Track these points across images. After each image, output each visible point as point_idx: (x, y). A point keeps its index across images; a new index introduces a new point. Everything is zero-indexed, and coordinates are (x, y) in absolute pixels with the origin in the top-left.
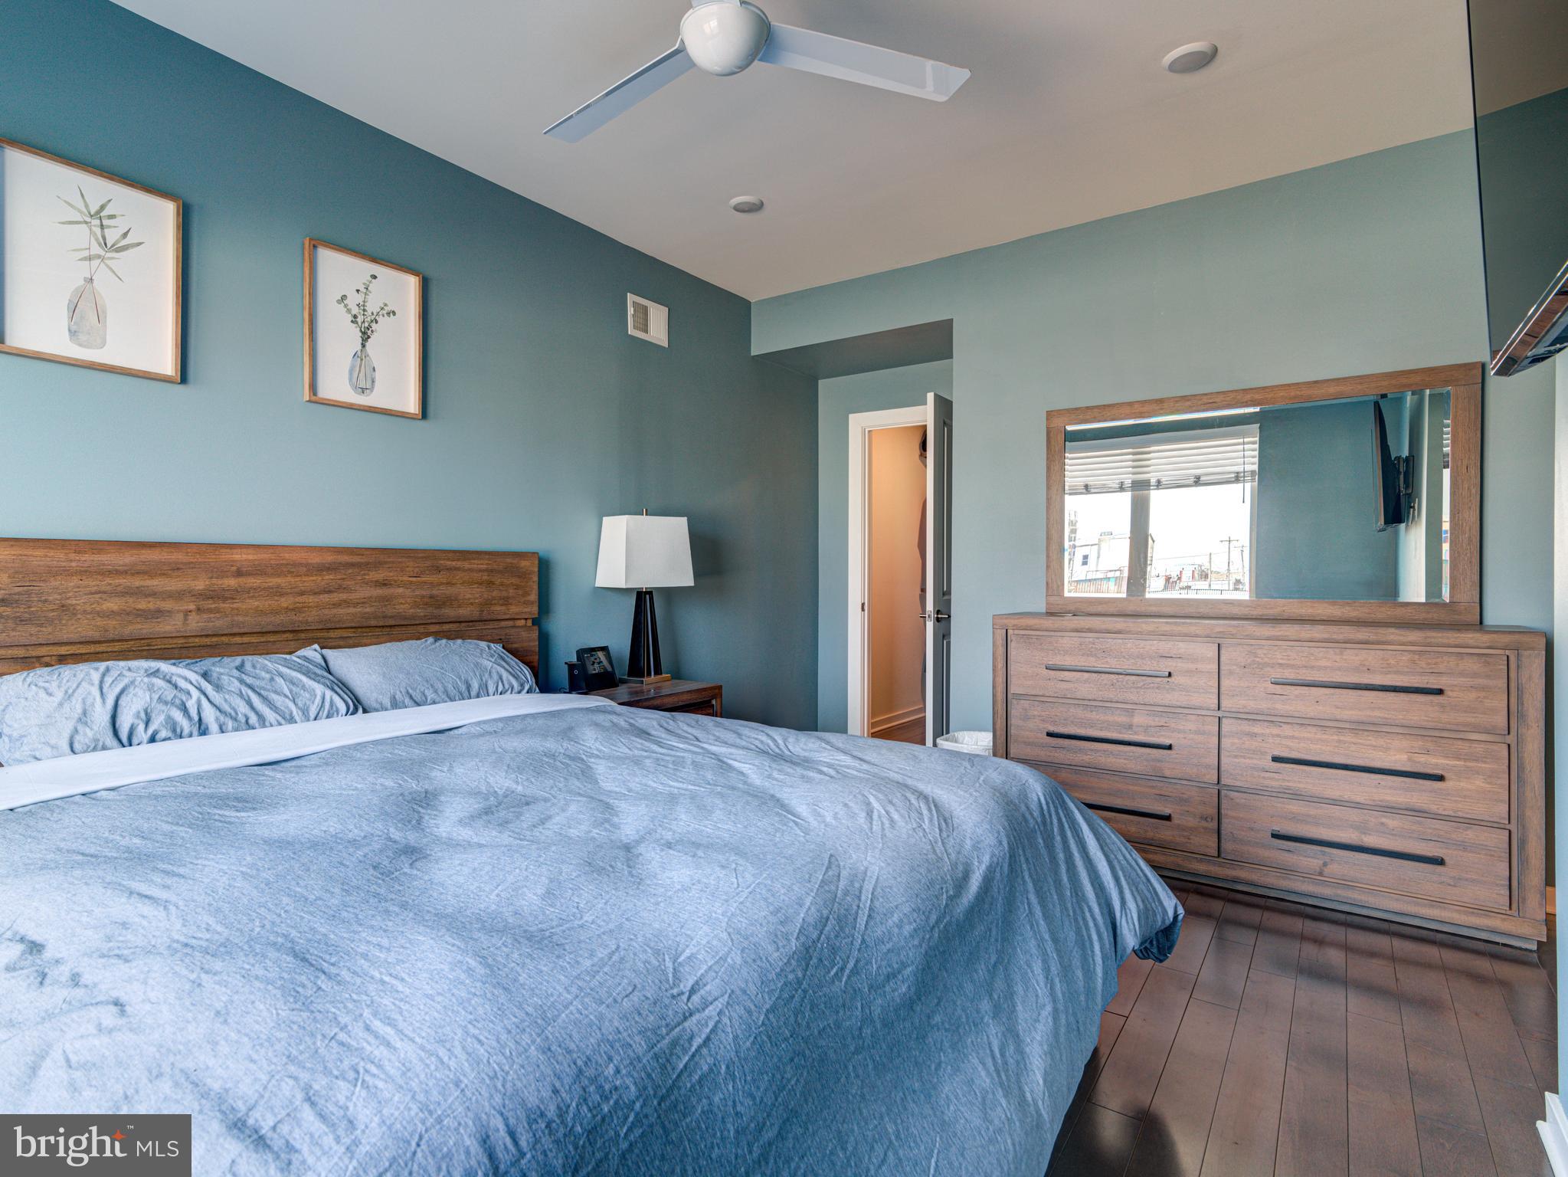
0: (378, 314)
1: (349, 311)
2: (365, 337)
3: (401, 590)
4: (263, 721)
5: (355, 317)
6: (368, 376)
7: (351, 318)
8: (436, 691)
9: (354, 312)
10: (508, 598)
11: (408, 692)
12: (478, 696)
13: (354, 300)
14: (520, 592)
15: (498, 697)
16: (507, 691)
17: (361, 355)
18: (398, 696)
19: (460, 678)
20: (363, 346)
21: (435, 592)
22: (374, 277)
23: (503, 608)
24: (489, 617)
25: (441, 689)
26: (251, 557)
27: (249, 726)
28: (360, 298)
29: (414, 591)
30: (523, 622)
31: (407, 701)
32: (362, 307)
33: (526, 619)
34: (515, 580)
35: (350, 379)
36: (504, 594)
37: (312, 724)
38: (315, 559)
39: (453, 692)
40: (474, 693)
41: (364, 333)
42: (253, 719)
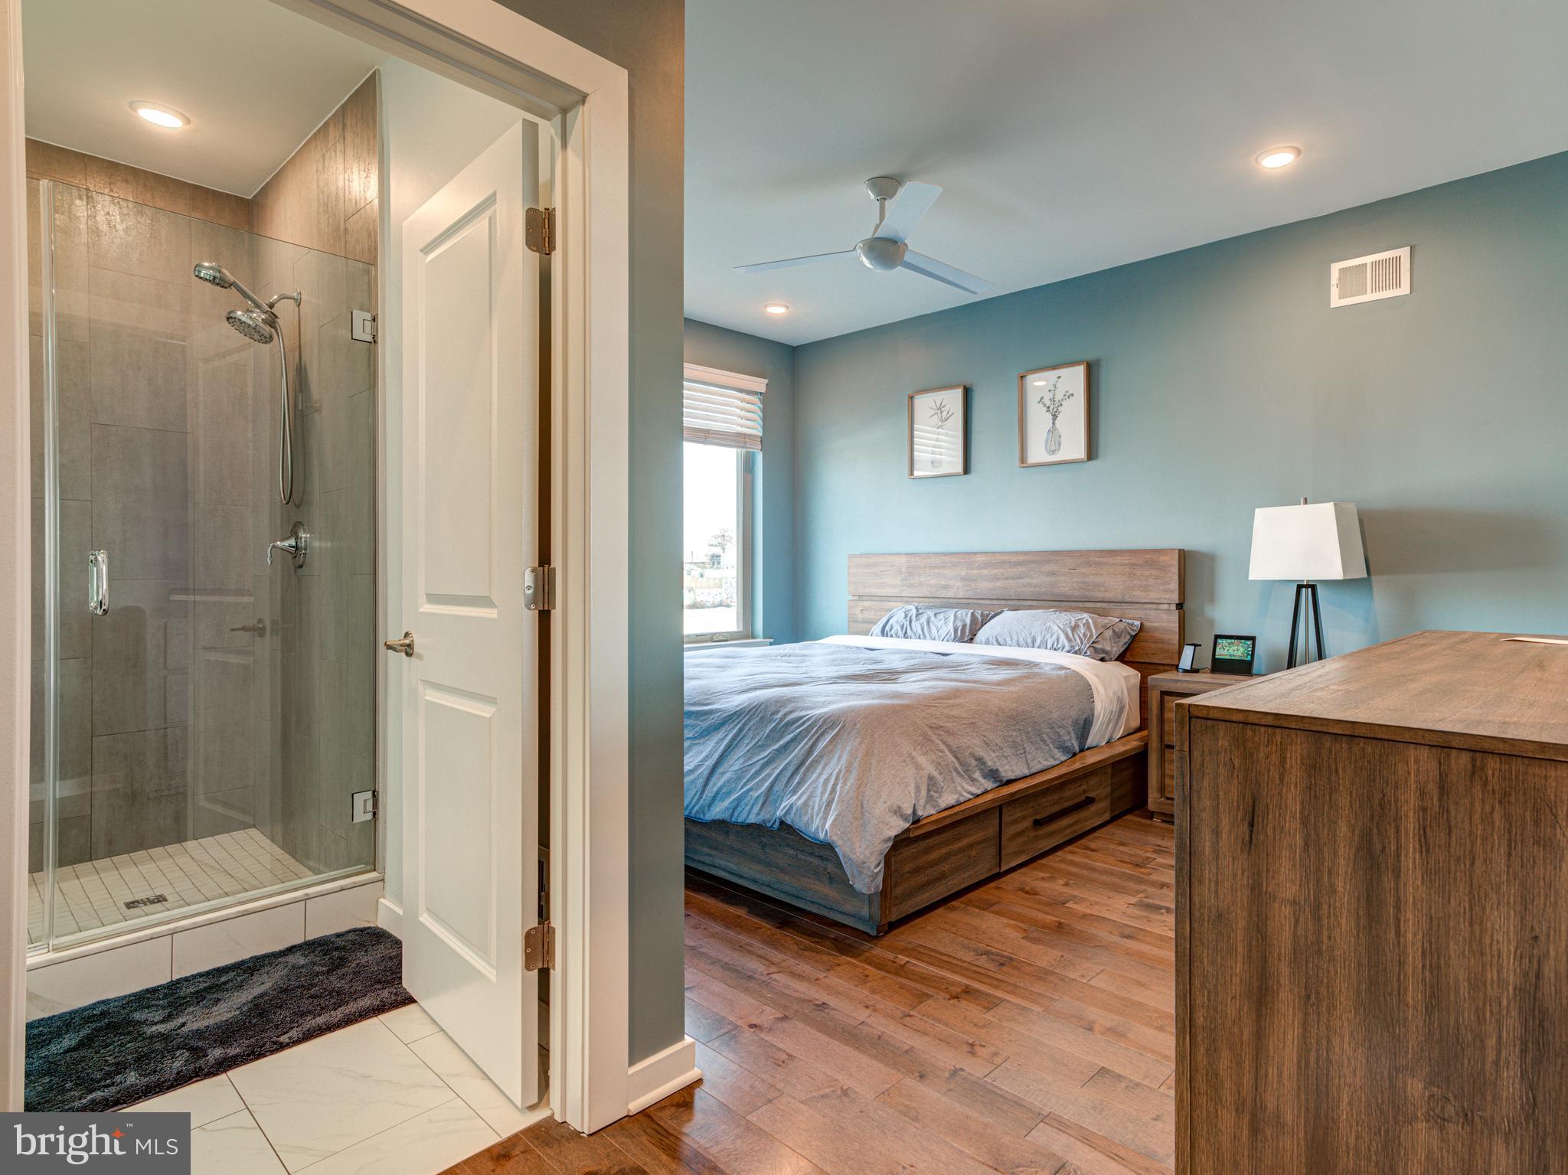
0: (1062, 400)
1: (1045, 405)
2: (1055, 417)
3: (1063, 578)
4: (925, 637)
5: (1049, 407)
6: (1056, 440)
7: (1045, 409)
8: (1012, 640)
9: (1047, 405)
10: (1148, 586)
11: (996, 637)
12: (1039, 647)
13: (1048, 396)
14: (1160, 581)
15: (1053, 651)
16: (1059, 649)
17: (1053, 430)
18: (991, 639)
19: (1030, 635)
20: (1054, 423)
21: (1087, 580)
22: (1059, 377)
23: (1144, 593)
24: (1130, 600)
25: (1015, 640)
26: (984, 559)
27: (919, 637)
28: (1051, 395)
29: (1072, 578)
30: (1166, 607)
31: (995, 642)
32: (1053, 400)
33: (1170, 604)
34: (1154, 572)
35: (1046, 448)
36: (1144, 583)
37: (941, 642)
38: (1014, 559)
39: (1022, 642)
40: (1037, 645)
41: (1053, 416)
42: (921, 637)
